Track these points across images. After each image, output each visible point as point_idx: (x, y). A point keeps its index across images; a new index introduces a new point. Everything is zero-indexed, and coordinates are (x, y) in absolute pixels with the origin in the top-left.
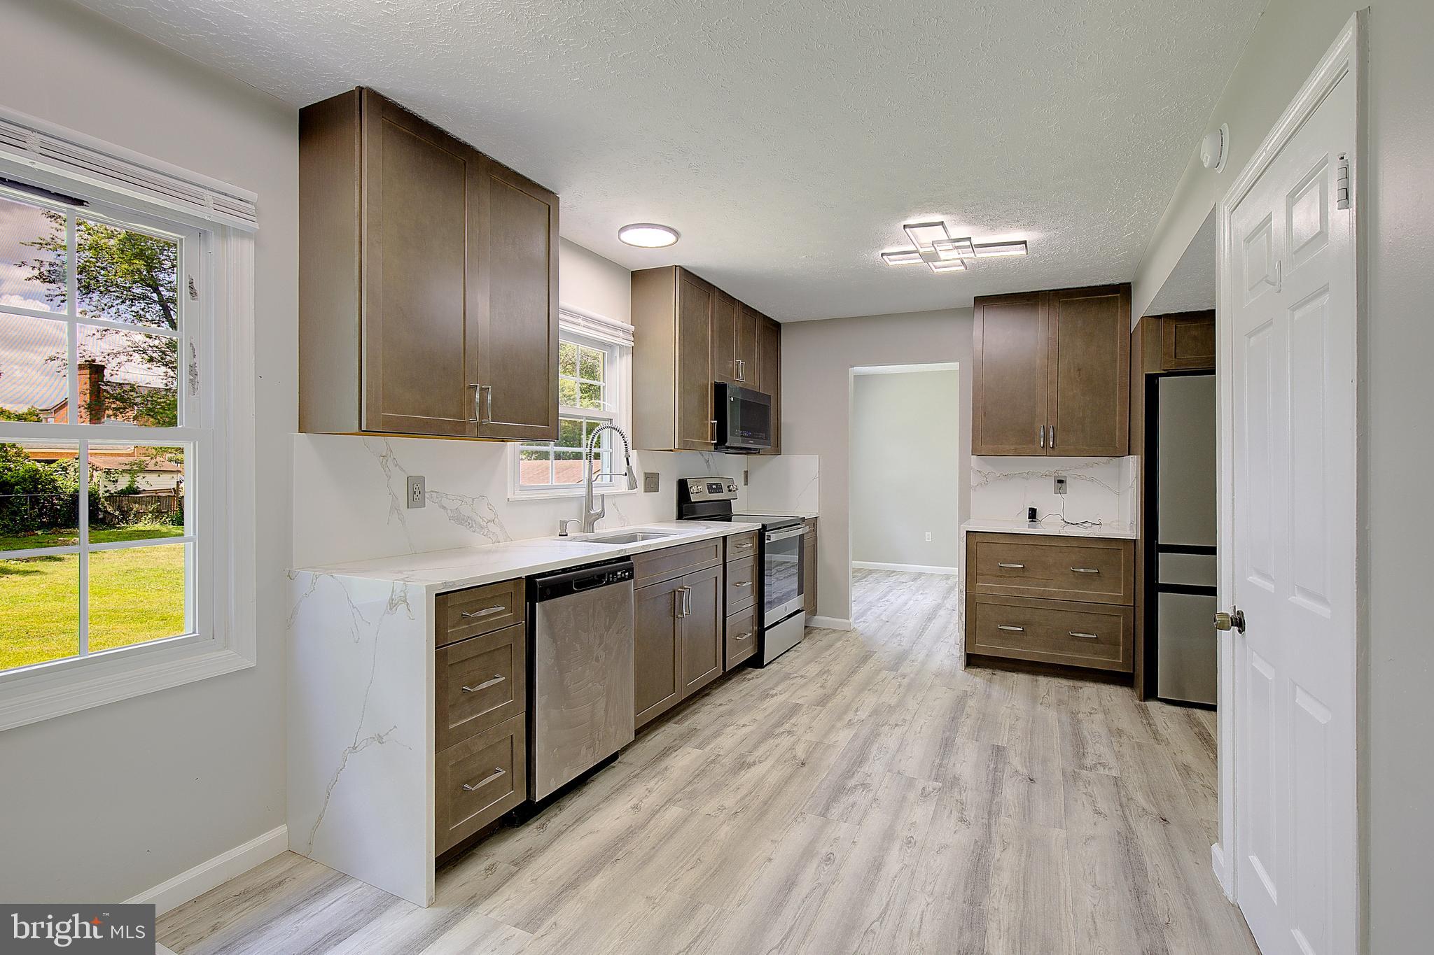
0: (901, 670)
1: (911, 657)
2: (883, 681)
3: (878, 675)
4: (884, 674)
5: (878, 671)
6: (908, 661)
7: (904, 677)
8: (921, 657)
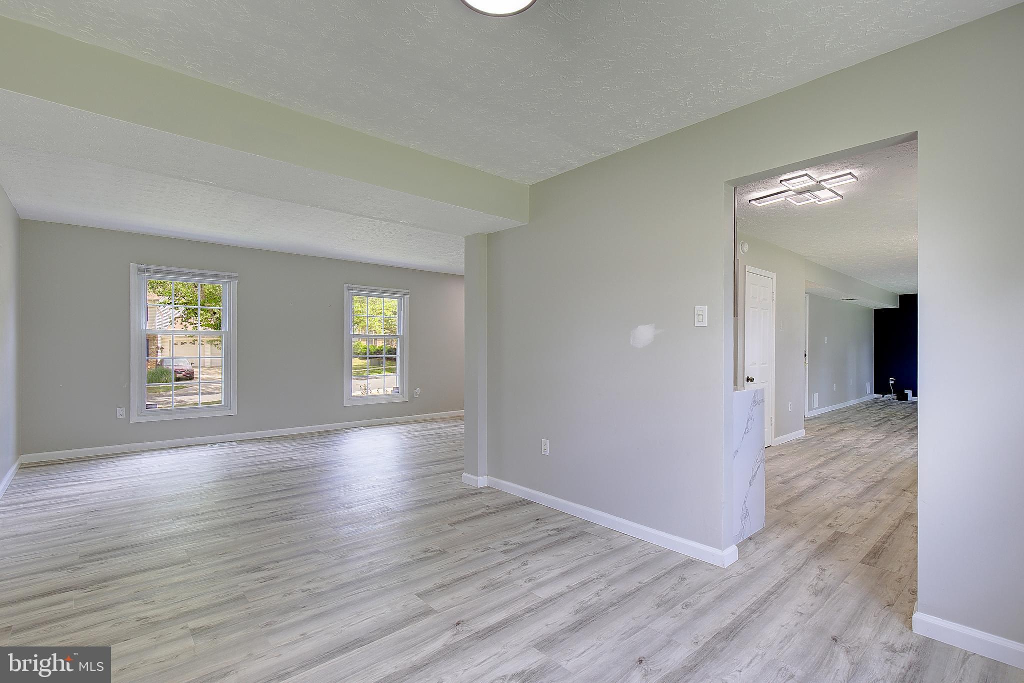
0: (830, 533)
1: (813, 547)
2: (853, 524)
3: (858, 531)
4: (851, 531)
5: (858, 534)
6: (819, 542)
7: (830, 526)
8: (801, 545)
